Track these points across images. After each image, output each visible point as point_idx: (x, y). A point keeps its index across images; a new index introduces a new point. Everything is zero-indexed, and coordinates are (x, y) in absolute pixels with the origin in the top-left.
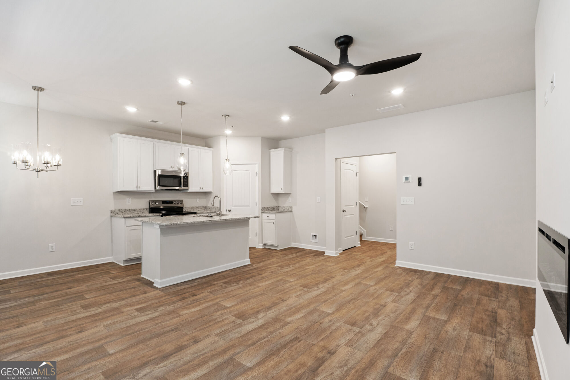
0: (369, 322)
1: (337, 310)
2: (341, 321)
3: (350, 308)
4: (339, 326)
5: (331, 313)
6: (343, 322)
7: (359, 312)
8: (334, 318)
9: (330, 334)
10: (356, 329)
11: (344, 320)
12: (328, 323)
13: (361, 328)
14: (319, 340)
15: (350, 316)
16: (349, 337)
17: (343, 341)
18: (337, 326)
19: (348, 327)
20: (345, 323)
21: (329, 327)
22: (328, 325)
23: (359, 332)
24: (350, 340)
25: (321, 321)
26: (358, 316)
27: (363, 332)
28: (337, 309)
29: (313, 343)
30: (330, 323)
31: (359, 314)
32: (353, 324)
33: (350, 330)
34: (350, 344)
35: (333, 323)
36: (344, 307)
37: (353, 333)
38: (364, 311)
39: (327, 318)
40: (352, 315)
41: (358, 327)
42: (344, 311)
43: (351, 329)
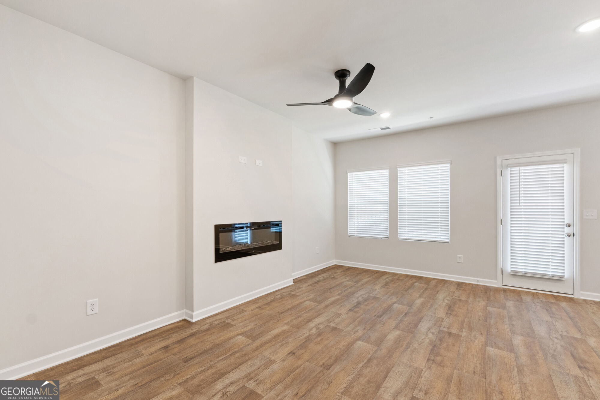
0: (319, 331)
1: (352, 344)
2: (346, 332)
3: (336, 349)
4: (348, 327)
5: (358, 341)
6: (344, 331)
7: (326, 342)
8: (354, 335)
9: (354, 321)
10: (332, 324)
11: (343, 333)
12: (358, 329)
13: (328, 325)
14: (361, 317)
15: (337, 337)
16: (339, 319)
17: (343, 316)
18: (349, 327)
19: (340, 327)
20: (342, 330)
21: (356, 326)
22: (358, 328)
23: (331, 322)
24: (339, 317)
25: (365, 331)
26: (328, 338)
27: (327, 322)
28: (351, 346)
29: (365, 315)
30: (356, 329)
31: (327, 339)
32: (334, 329)
33: (338, 324)
34: (338, 315)
35: (353, 329)
36: (343, 350)
37: (335, 321)
38: (320, 344)
39: (361, 335)
40: (335, 339)
41: (330, 326)
42: (342, 343)
43: (336, 324)
